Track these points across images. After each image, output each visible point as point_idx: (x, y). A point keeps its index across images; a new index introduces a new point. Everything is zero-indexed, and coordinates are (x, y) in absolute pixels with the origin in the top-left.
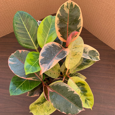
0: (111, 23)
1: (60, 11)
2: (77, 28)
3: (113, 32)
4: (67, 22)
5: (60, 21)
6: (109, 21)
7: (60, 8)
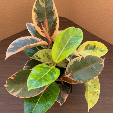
0: (107, 17)
1: (35, 5)
2: (53, 19)
3: (110, 26)
4: (45, 16)
5: (38, 15)
6: (106, 15)
7: (35, 3)
